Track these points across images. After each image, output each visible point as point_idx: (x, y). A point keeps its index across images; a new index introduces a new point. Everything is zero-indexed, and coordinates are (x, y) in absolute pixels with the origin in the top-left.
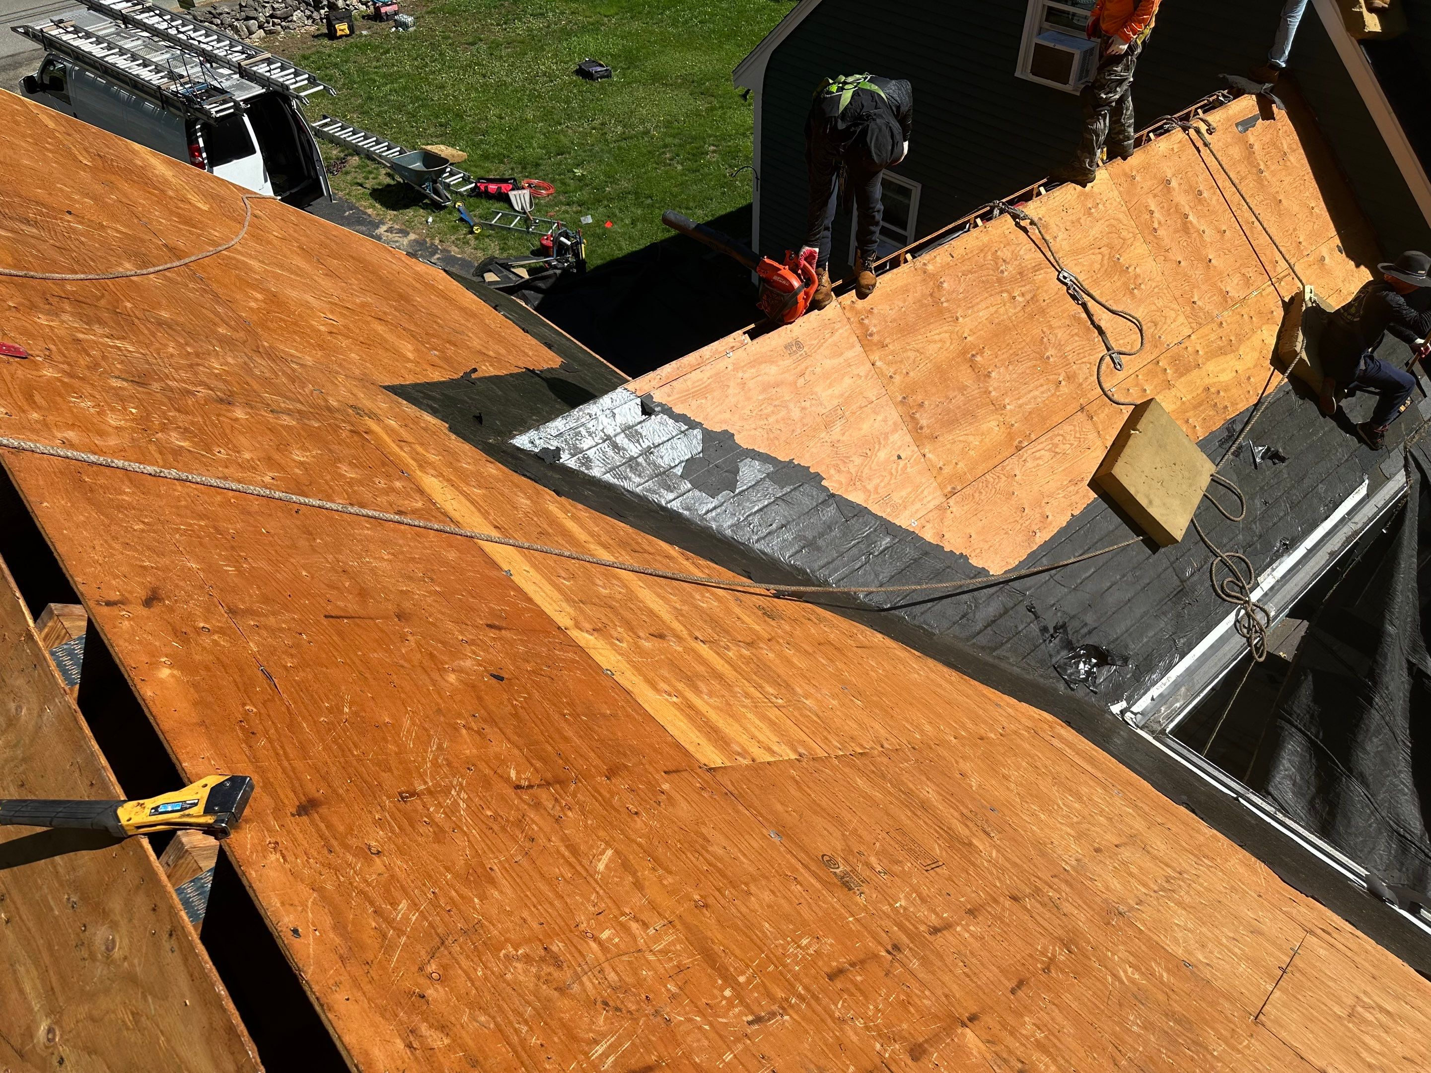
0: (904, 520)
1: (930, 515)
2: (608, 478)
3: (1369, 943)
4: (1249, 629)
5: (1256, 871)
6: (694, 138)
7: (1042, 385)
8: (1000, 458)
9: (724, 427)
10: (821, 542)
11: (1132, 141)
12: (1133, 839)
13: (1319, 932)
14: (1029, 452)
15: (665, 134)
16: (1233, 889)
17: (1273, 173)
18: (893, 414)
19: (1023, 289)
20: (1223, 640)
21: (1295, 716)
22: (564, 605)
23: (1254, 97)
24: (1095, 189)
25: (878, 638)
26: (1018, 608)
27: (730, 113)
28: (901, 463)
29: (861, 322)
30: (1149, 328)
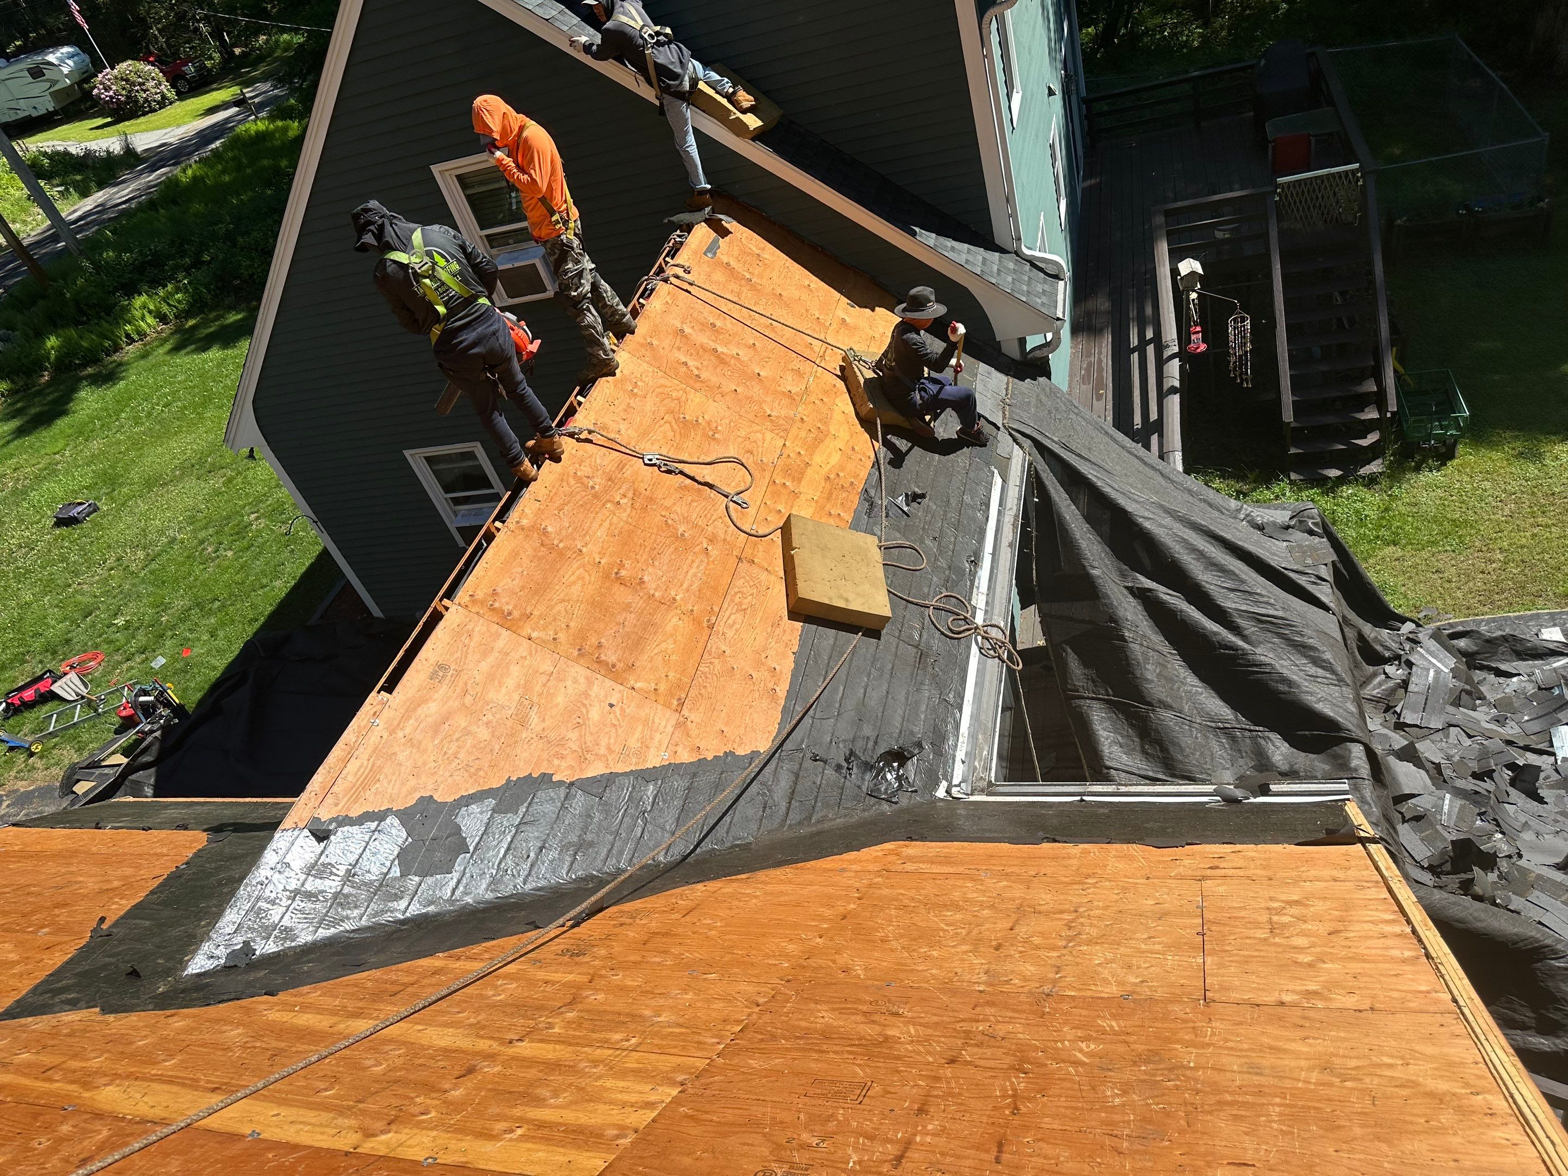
0: (654, 760)
1: (675, 736)
2: (323, 933)
3: (1249, 850)
4: (994, 649)
5: (1133, 856)
6: (229, 518)
7: (693, 562)
8: (700, 646)
9: (417, 796)
10: (589, 837)
11: (629, 316)
12: (1023, 910)
13: (1209, 872)
14: (722, 624)
15: (194, 531)
16: (1125, 889)
17: (760, 276)
18: (578, 672)
19: (621, 491)
20: (981, 672)
21: (1081, 689)
22: (340, 1121)
23: (703, 224)
24: (625, 372)
25: (700, 890)
26: (805, 765)
27: (250, 474)
28: (617, 709)
29: (492, 609)
30: (748, 459)
